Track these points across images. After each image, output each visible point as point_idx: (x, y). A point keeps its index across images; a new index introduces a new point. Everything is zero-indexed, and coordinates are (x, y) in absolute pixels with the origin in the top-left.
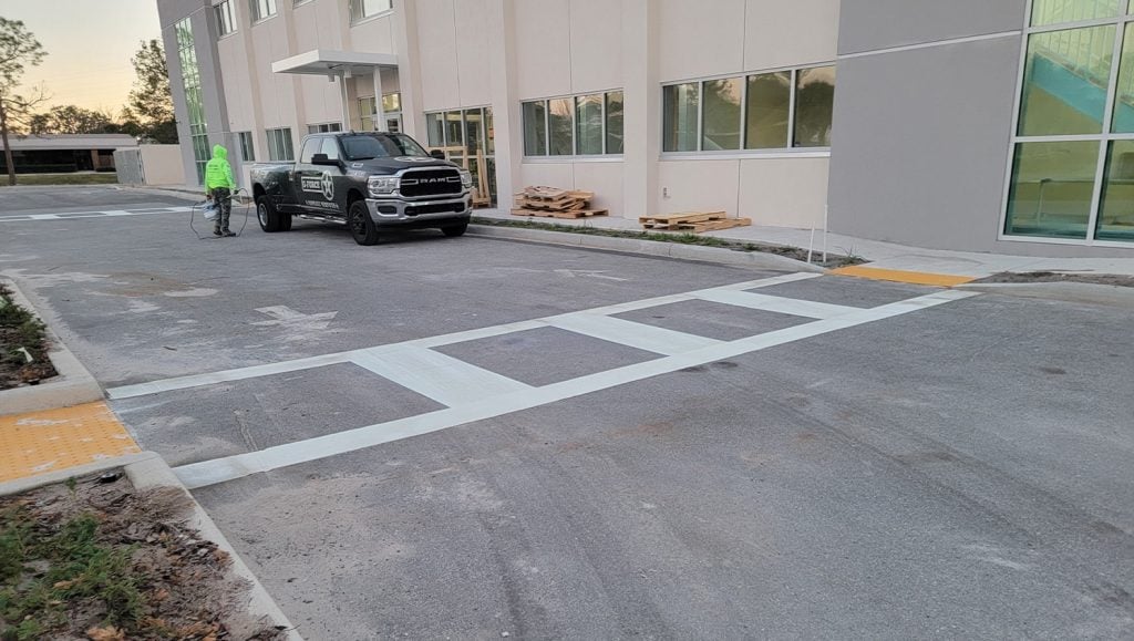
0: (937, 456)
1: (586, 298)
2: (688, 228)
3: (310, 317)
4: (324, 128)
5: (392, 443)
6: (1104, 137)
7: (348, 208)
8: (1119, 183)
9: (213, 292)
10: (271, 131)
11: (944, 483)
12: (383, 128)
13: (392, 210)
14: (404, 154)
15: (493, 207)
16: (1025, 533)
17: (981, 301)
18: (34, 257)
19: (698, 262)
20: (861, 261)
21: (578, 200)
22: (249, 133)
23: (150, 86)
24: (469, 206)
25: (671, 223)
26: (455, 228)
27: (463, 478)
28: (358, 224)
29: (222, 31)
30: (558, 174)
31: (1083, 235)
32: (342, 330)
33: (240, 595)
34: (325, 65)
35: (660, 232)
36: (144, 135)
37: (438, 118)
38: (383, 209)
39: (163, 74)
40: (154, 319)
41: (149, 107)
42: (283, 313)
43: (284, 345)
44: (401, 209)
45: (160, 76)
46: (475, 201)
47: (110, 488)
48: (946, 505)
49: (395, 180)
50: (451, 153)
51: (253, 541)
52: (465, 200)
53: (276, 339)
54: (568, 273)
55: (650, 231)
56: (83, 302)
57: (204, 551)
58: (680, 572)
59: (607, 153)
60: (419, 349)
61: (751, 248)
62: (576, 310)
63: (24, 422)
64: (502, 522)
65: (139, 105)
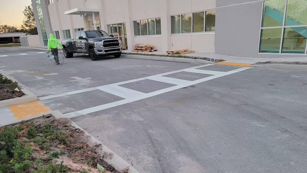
0: (244, 104)
1: (155, 72)
2: (179, 54)
3: (84, 79)
4: (79, 30)
5: (114, 107)
6: (283, 27)
7: (89, 51)
8: (288, 39)
9: (57, 74)
10: (64, 30)
11: (246, 110)
12: (96, 29)
13: (101, 51)
14: (103, 36)
15: (127, 50)
16: (265, 119)
17: (254, 69)
18: (5, 66)
19: (183, 62)
20: (224, 60)
21: (149, 47)
22: (58, 31)
23: (28, 19)
24: (121, 49)
25: (174, 52)
26: (118, 55)
27: (133, 114)
28: (92, 55)
29: (49, 3)
30: (144, 40)
31: (278, 52)
32: (94, 82)
33: (89, 138)
34: (79, 12)
35: (172, 55)
36: (27, 33)
37: (111, 26)
38: (99, 51)
39: (32, 15)
40: (43, 81)
41: (28, 25)
42: (78, 79)
43: (80, 86)
44: (104, 51)
45: (31, 16)
46: (123, 48)
47: (49, 119)
48: (247, 114)
49: (101, 43)
50: (115, 35)
51: (86, 129)
52: (120, 48)
53: (78, 85)
54: (150, 66)
55: (169, 55)
56: (23, 77)
57: (78, 130)
58: (187, 131)
59: (157, 34)
60: (115, 86)
61: (195, 58)
62: (153, 75)
63: (20, 106)
64: (144, 123)
65: (26, 24)
